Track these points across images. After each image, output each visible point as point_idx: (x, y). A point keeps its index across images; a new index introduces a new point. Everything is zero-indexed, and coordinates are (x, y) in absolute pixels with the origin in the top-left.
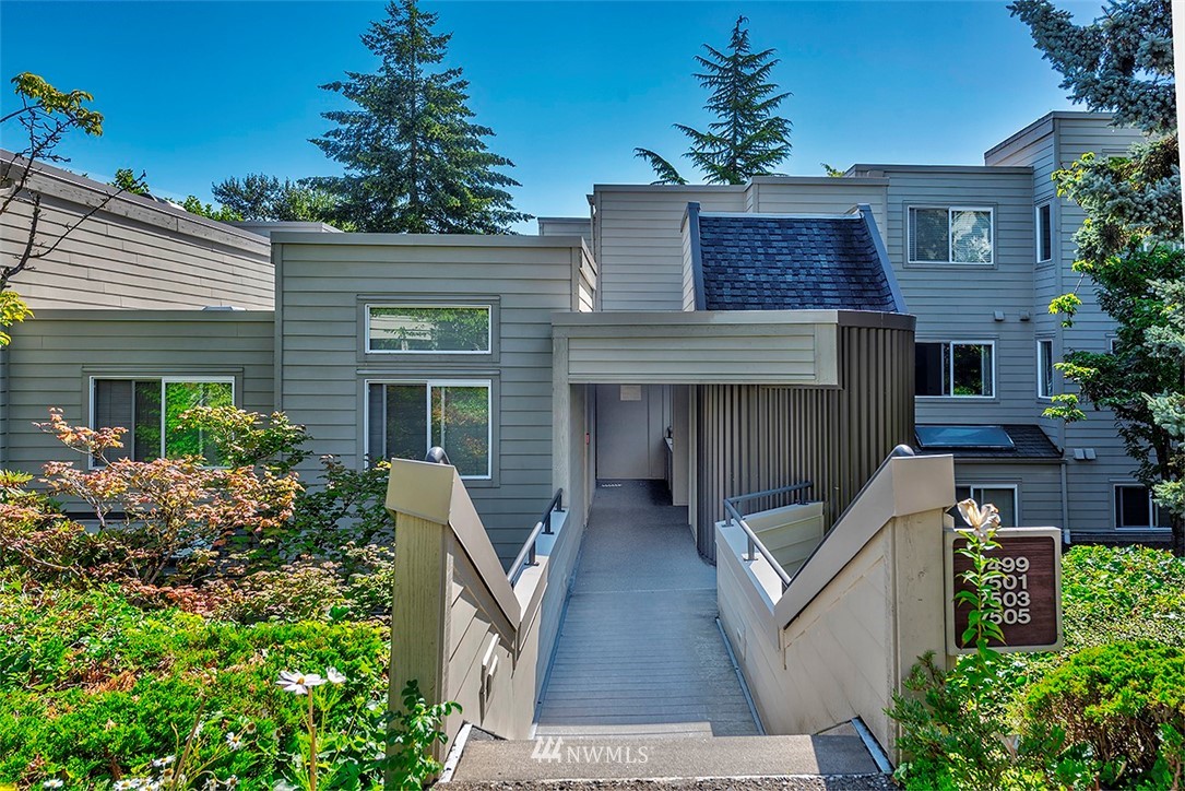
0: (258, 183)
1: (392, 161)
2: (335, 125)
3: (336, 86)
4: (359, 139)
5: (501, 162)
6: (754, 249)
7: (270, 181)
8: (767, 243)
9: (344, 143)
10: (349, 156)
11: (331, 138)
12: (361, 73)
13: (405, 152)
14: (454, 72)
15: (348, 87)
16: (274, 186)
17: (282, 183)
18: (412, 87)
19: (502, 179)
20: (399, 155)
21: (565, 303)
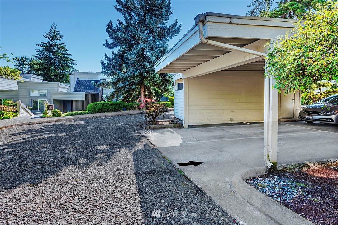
0: (24, 58)
1: (50, 60)
2: (38, 53)
3: (38, 45)
4: (43, 56)
5: (74, 60)
6: (84, 84)
7: (28, 57)
8: (86, 83)
9: (40, 56)
10: (41, 59)
11: (37, 55)
12: (44, 42)
13: (53, 58)
14: (63, 43)
15: (41, 45)
16: (28, 59)
17: (30, 58)
18: (55, 46)
19: (73, 64)
20: (52, 59)
21: (57, 90)
